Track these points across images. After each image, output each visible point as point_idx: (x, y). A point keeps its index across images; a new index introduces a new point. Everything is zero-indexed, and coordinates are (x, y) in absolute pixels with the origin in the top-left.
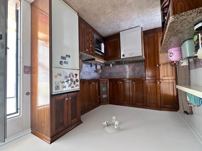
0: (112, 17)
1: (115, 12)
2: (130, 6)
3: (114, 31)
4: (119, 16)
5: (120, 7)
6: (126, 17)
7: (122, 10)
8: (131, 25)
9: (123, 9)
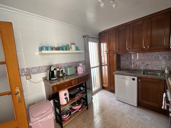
0: (127, 125)
1: (119, 125)
2: (105, 117)
3: (143, 113)
4: (120, 119)
5: (110, 124)
6: (117, 114)
7: (113, 120)
8: (121, 105)
9: (111, 120)
